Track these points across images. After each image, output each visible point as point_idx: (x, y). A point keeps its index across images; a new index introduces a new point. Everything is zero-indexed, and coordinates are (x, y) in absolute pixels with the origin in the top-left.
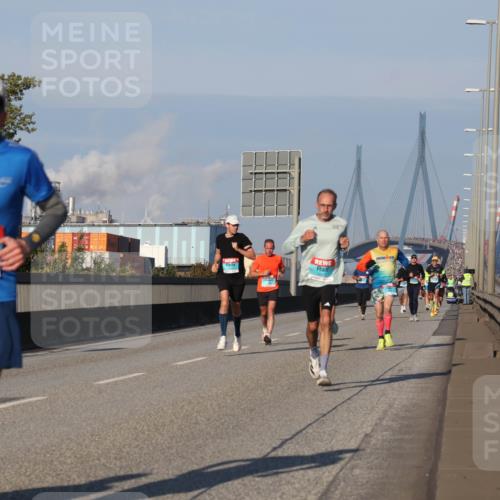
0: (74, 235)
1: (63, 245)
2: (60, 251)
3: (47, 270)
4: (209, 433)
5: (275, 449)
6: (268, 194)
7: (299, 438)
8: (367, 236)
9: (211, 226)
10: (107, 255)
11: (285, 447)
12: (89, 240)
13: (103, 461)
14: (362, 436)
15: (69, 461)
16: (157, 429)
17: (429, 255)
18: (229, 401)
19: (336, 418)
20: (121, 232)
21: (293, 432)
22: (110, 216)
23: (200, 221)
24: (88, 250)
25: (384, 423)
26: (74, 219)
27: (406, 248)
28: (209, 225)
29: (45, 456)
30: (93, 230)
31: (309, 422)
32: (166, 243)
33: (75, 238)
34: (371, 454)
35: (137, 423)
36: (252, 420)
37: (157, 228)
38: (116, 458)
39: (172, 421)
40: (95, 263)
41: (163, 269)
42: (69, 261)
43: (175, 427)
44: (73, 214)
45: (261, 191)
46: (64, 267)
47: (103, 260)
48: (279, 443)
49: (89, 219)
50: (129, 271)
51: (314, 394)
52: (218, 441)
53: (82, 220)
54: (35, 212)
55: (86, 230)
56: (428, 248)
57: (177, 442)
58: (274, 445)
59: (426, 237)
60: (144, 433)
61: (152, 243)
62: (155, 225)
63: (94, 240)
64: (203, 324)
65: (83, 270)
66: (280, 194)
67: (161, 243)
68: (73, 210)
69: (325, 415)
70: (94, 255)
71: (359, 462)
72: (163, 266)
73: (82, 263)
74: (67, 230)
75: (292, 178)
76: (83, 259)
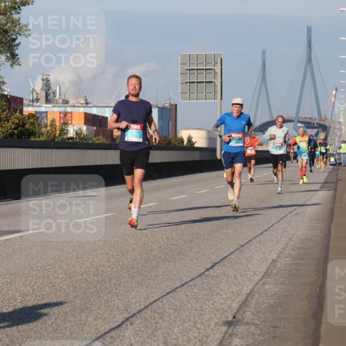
0: (60, 113)
1: (53, 121)
2: (51, 125)
3: (42, 139)
4: (160, 258)
5: (208, 270)
6: (199, 84)
7: (225, 262)
8: (271, 115)
9: (159, 108)
10: (85, 128)
11: (215, 268)
12: (71, 117)
13: (85, 276)
14: (270, 261)
15: (61, 277)
16: (123, 255)
17: (316, 130)
18: (174, 235)
19: (252, 247)
20: (94, 111)
21: (221, 258)
22: (86, 100)
24: (71, 124)
25: (286, 252)
26: (60, 101)
27: (299, 125)
28: (157, 107)
29: (43, 272)
30: (74, 110)
31: (232, 251)
33: (62, 115)
34: (277, 274)
35: (109, 250)
36: (191, 248)
38: (94, 275)
39: (133, 249)
40: (77, 134)
42: (58, 132)
43: (136, 253)
44: (60, 98)
45: (194, 82)
46: (54, 136)
47: (82, 131)
48: (210, 265)
49: (72, 102)
50: (101, 140)
51: (235, 230)
52: (167, 263)
53: (66, 102)
54: (33, 96)
55: (69, 109)
56: (316, 125)
57: (137, 264)
58: (207, 267)
59: (314, 117)
60: (114, 257)
63: (75, 117)
64: (154, 179)
65: (68, 139)
66: (208, 84)
68: (60, 95)
69: (243, 245)
70: (75, 128)
71: (269, 280)
73: (67, 133)
74: (56, 110)
75: (216, 73)
76: (68, 131)
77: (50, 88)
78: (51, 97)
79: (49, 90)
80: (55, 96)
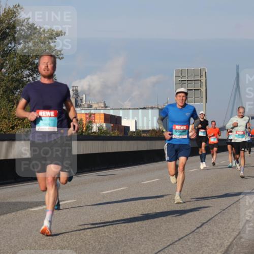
0: (86, 114)
1: (81, 120)
5: (198, 228)
6: (189, 91)
7: (211, 222)
9: (159, 109)
10: (104, 125)
11: (203, 227)
12: (95, 117)
13: (107, 234)
15: (89, 234)
19: (230, 211)
20: (111, 112)
21: (208, 219)
22: (105, 104)
23: (153, 106)
24: (94, 122)
26: (86, 106)
28: (158, 108)
30: (97, 112)
31: (216, 214)
32: (136, 119)
33: (87, 116)
35: (124, 214)
37: (131, 111)
38: (114, 233)
40: (99, 129)
41: (134, 132)
42: (85, 128)
44: (86, 103)
46: (82, 131)
47: (103, 127)
48: (200, 224)
49: (94, 106)
50: (116, 133)
52: (168, 224)
53: (90, 106)
55: (93, 112)
57: (145, 224)
58: (198, 226)
61: (128, 119)
62: (129, 109)
63: (97, 117)
64: (157, 161)
65: (92, 133)
66: (196, 91)
67: (133, 119)
68: (86, 101)
69: (224, 210)
70: (98, 125)
72: (134, 130)
73: (92, 129)
74: (83, 112)
75: (202, 83)
76: (92, 127)
77: (78, 96)
78: (79, 102)
79: (77, 98)
80: (82, 102)
